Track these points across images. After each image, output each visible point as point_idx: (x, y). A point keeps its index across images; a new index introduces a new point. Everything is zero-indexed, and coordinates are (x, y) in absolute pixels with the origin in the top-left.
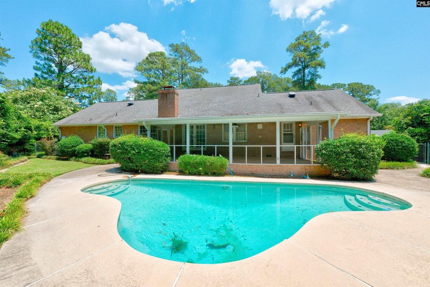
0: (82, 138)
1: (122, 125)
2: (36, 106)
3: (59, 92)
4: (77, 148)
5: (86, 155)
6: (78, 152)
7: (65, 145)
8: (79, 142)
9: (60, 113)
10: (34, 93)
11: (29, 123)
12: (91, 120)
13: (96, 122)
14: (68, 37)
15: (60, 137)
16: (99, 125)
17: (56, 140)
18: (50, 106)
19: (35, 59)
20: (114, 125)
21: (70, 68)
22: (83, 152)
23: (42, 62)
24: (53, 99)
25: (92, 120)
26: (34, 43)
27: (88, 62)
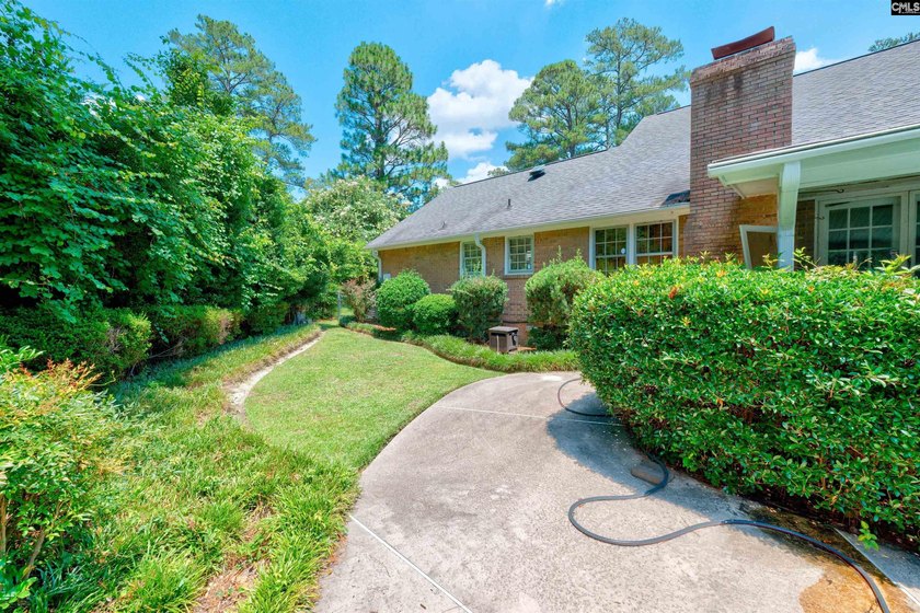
0: (425, 278)
1: (530, 233)
2: (342, 214)
3: (378, 183)
4: (417, 306)
5: (438, 326)
6: (420, 319)
7: (391, 298)
8: (420, 288)
9: (379, 225)
10: (341, 189)
11: (322, 244)
12: (444, 226)
13: (458, 230)
14: (390, 67)
15: (380, 275)
16: (467, 240)
17: (372, 283)
18: (363, 212)
19: (342, 128)
20: (507, 236)
21: (393, 135)
22: (432, 319)
23: (352, 132)
24: (368, 199)
25: (449, 228)
26: (341, 98)
27: (424, 113)
